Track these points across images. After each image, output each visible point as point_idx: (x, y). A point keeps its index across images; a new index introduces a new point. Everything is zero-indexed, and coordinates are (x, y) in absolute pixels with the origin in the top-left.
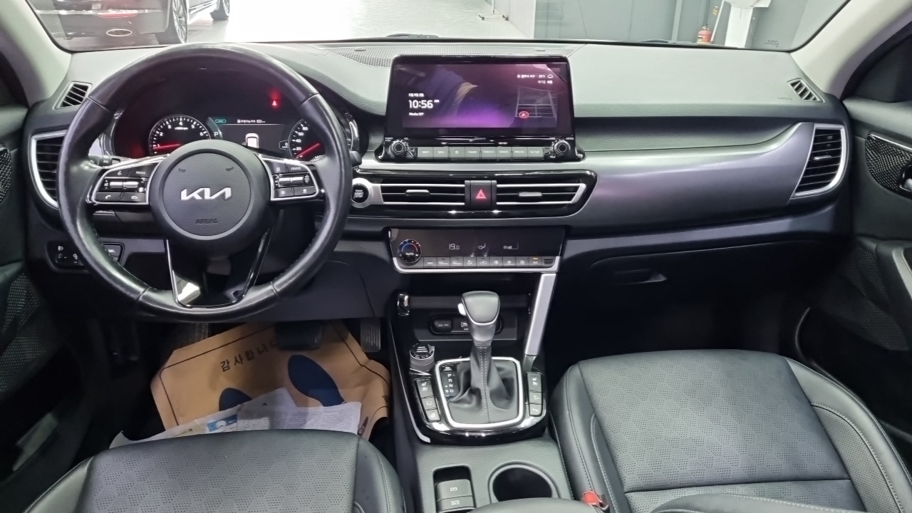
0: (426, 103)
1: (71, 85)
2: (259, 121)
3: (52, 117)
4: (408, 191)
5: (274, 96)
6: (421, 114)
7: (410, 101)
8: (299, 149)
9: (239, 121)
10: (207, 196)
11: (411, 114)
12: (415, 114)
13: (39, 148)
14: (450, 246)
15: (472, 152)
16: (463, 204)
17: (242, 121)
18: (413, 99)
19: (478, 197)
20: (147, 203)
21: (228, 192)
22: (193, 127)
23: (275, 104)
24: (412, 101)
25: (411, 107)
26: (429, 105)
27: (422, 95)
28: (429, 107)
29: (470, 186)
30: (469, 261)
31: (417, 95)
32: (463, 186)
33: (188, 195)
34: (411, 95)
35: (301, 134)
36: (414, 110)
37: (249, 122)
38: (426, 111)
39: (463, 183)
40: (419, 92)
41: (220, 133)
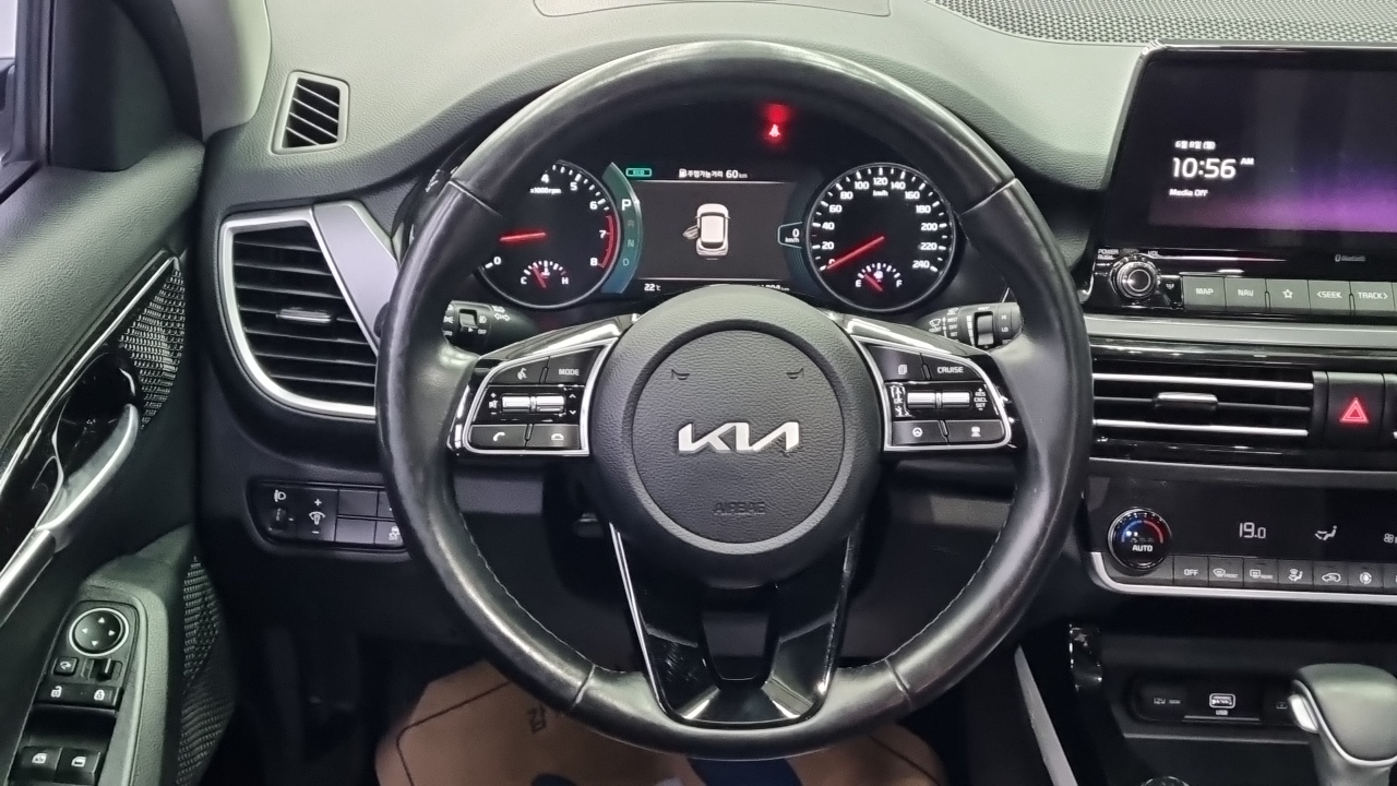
0: (1218, 165)
1: (293, 85)
2: (729, 174)
3: (273, 176)
4: (1163, 396)
5: (777, 111)
6: (1201, 193)
7: (1177, 160)
8: (829, 246)
9: (683, 173)
10: (742, 444)
11: (1173, 192)
12: (1187, 193)
13: (239, 252)
14: (1243, 527)
15: (1327, 295)
16: (1303, 432)
17: (691, 173)
18: (1183, 155)
19: (1346, 418)
20: (585, 451)
21: (791, 433)
22: (574, 186)
23: (775, 132)
24: (1182, 159)
25: (1176, 174)
26: (1225, 170)
27: (1210, 145)
28: (1225, 176)
29: (1326, 387)
30: (1294, 571)
31: (1196, 145)
32: (1309, 386)
33: (695, 439)
34: (1182, 145)
35: (836, 209)
36: (1182, 183)
37: (708, 175)
38: (1216, 186)
39: (1311, 380)
40: (1203, 139)
41: (637, 202)
